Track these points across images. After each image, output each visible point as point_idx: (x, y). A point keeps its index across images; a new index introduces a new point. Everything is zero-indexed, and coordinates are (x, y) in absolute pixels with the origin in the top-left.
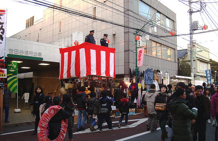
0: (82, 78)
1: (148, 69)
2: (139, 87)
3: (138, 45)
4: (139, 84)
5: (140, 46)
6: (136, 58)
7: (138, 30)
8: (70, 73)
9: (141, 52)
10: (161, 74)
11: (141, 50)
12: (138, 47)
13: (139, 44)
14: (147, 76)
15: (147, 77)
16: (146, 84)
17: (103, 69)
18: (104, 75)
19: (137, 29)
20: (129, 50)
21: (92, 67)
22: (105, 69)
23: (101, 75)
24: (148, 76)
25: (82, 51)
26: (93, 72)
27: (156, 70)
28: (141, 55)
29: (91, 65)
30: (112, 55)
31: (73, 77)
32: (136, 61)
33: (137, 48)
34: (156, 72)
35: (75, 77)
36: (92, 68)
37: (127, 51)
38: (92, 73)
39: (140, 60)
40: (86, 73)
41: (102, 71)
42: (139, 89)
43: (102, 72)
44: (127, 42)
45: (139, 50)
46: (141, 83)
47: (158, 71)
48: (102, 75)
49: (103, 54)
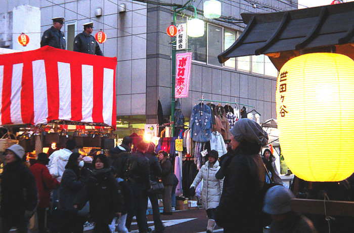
0: (37, 127)
1: (200, 104)
2: (179, 148)
3: (178, 44)
4: (178, 141)
5: (183, 48)
6: (174, 78)
7: (180, 6)
8: (10, 114)
9: (183, 61)
10: (235, 115)
11: (185, 56)
12: (178, 48)
13: (181, 41)
14: (196, 121)
15: (197, 124)
16: (194, 139)
17: (87, 106)
18: (90, 120)
19: (175, 5)
20: (157, 56)
21: (63, 101)
22: (92, 106)
23: (82, 121)
24: (199, 122)
25: (39, 66)
26: (65, 113)
27: (221, 107)
28: (184, 69)
29: (60, 97)
30: (108, 74)
31: (15, 124)
32: (173, 83)
33: (174, 51)
34: (222, 111)
35: (22, 123)
36: (61, 103)
37: (152, 56)
38: (62, 116)
39: (181, 81)
40: (47, 117)
41: (84, 111)
42: (176, 153)
43: (84, 114)
44: (153, 34)
45: (179, 57)
46: (182, 138)
47: (229, 109)
48: (84, 119)
49: (87, 71)
